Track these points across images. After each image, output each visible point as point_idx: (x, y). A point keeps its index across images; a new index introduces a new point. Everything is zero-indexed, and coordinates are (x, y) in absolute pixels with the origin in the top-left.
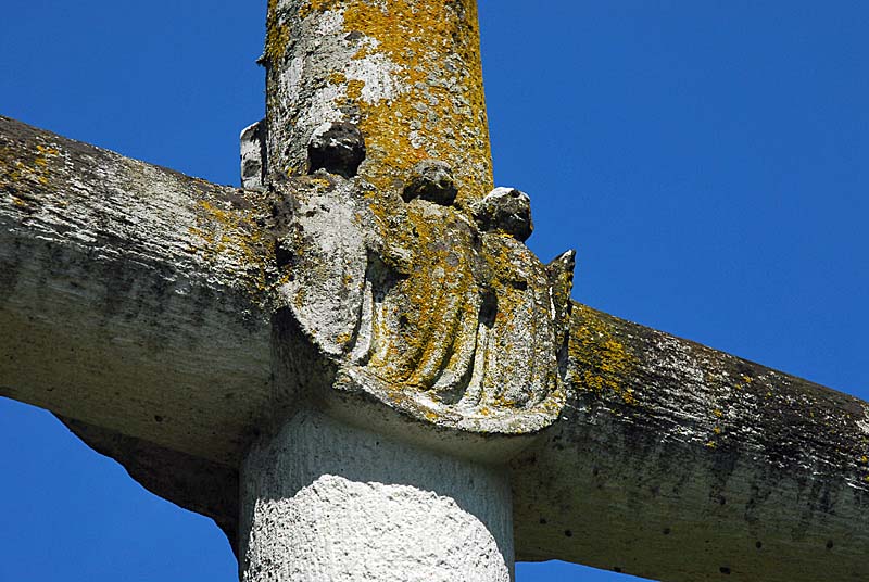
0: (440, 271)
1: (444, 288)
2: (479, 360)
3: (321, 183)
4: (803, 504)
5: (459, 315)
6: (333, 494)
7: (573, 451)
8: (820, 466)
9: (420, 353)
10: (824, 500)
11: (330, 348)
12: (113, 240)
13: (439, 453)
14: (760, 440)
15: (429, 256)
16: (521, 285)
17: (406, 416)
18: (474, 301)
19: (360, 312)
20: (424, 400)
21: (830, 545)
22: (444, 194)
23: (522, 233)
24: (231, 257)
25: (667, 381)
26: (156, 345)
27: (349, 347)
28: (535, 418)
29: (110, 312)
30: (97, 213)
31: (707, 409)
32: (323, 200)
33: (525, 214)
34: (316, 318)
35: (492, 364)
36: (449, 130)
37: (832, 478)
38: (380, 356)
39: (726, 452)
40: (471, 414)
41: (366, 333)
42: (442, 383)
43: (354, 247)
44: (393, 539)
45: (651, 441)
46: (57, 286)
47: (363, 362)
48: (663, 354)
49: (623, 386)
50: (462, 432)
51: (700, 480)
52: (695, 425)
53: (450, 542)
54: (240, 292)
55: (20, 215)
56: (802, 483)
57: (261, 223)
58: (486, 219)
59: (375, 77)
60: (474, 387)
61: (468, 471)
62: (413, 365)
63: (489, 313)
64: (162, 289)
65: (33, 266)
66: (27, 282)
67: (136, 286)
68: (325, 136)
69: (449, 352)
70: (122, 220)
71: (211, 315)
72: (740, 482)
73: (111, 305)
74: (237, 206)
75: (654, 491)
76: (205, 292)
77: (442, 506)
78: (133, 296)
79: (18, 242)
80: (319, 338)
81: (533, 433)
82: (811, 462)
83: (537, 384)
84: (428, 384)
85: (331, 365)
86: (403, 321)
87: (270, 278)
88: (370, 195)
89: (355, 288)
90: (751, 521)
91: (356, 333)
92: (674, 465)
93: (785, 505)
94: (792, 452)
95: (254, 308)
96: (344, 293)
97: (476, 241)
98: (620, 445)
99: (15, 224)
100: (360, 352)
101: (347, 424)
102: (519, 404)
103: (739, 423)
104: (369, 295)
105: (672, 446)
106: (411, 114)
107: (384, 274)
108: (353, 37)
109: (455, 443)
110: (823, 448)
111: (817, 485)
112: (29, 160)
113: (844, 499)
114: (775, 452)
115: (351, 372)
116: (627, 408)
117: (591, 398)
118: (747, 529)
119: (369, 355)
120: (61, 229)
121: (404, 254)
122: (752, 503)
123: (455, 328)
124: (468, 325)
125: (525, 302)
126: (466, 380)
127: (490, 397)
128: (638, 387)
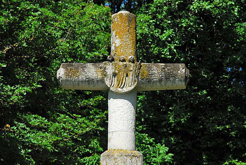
0: (121, 73)
1: (121, 75)
2: (126, 82)
3: (109, 64)
4: (172, 83)
5: (123, 78)
8: (173, 79)
9: (119, 84)
11: (109, 86)
12: (87, 78)
14: (164, 78)
15: (120, 71)
16: (131, 71)
17: (116, 92)
18: (125, 75)
19: (112, 81)
20: (120, 89)
21: (177, 86)
24: (100, 76)
25: (152, 74)
27: (111, 85)
28: (133, 87)
29: (89, 85)
30: (85, 76)
31: (157, 76)
32: (109, 67)
33: (132, 60)
34: (108, 83)
35: (128, 82)
37: (174, 80)
38: (115, 85)
39: (160, 80)
40: (126, 89)
42: (121, 87)
43: (111, 73)
44: (117, 105)
45: (151, 82)
46: (83, 84)
48: (152, 71)
49: (146, 77)
50: (123, 93)
51: (158, 84)
52: (156, 79)
53: (123, 104)
54: (101, 80)
55: (78, 79)
56: (171, 81)
58: (129, 61)
59: (118, 42)
61: (126, 95)
62: (118, 85)
63: (127, 75)
64: (93, 81)
65: (80, 83)
67: (91, 82)
69: (122, 83)
70: (88, 76)
71: (99, 83)
72: (163, 83)
73: (89, 84)
74: (101, 69)
76: (98, 81)
77: (122, 100)
79: (78, 81)
80: (108, 85)
81: (132, 90)
82: (171, 79)
83: (133, 83)
85: (109, 88)
86: (117, 80)
87: (104, 78)
88: (114, 64)
89: (111, 78)
91: (112, 83)
92: (155, 83)
93: (169, 84)
94: (169, 78)
95: (103, 81)
96: (110, 79)
97: (126, 66)
98: (147, 83)
100: (112, 86)
102: (131, 86)
103: (162, 77)
104: (113, 78)
105: (153, 82)
106: (121, 47)
107: (115, 75)
108: (116, 36)
111: (173, 81)
112: (78, 72)
113: (177, 82)
114: (166, 79)
115: (111, 88)
116: (147, 79)
117: (143, 79)
118: (166, 87)
119: (114, 85)
120: (82, 79)
121: (117, 72)
122: (165, 84)
123: (123, 79)
124: (124, 79)
125: (131, 73)
126: (124, 86)
127: (127, 86)
128: (148, 76)
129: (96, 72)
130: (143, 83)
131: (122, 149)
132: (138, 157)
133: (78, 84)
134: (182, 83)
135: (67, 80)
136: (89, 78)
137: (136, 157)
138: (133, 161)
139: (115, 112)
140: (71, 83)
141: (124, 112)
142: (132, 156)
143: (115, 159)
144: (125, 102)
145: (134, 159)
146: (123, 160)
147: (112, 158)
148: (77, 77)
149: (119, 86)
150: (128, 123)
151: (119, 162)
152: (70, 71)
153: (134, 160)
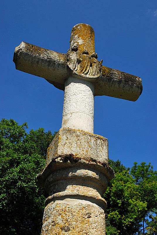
0: (85, 61)
1: (86, 63)
2: (90, 71)
3: (72, 52)
4: (129, 88)
5: (87, 66)
6: (73, 85)
7: (102, 81)
8: (131, 83)
9: (83, 70)
10: (132, 87)
12: (49, 58)
13: (85, 80)
14: (124, 80)
15: (84, 60)
16: (95, 63)
17: (80, 76)
18: (89, 64)
19: (76, 65)
21: (133, 92)
22: (87, 53)
23: (96, 58)
24: (62, 60)
25: (113, 74)
26: (54, 70)
27: (74, 69)
28: (96, 76)
30: (47, 56)
31: (118, 77)
32: (72, 54)
33: (96, 55)
34: (71, 66)
35: (91, 71)
36: (89, 47)
37: (133, 84)
38: (78, 70)
39: (120, 82)
40: (88, 76)
41: (76, 68)
42: (85, 73)
43: (76, 59)
44: (79, 89)
45: (111, 80)
46: (43, 63)
47: (76, 71)
48: (113, 71)
49: (108, 74)
50: (87, 78)
51: (117, 85)
52: (116, 78)
53: (85, 89)
54: (63, 64)
56: (129, 85)
57: (66, 57)
58: (92, 56)
59: (80, 42)
60: (89, 73)
61: (88, 82)
62: (82, 71)
63: (91, 66)
64: (54, 64)
65: (40, 61)
66: (40, 63)
67: (51, 63)
68: (73, 47)
69: (86, 70)
70: (50, 56)
71: (60, 66)
72: (122, 85)
73: (49, 65)
74: (63, 55)
75: (112, 86)
76: (59, 64)
77: (85, 85)
78: (51, 64)
79: (39, 59)
80: (71, 68)
81: (95, 78)
82: (130, 83)
83: (96, 73)
84: (83, 73)
85: (72, 71)
86: (81, 66)
87: (66, 62)
88: (78, 53)
90: (123, 89)
91: (75, 68)
92: (114, 83)
93: (127, 87)
94: (128, 81)
95: (65, 66)
96: (74, 63)
97: (90, 58)
98: (107, 81)
99: (38, 57)
100: (76, 69)
101: (74, 77)
102: (94, 75)
103: (121, 78)
104: (77, 64)
105: (113, 81)
106: (84, 45)
107: (79, 62)
108: (78, 38)
109: (86, 79)
110: (131, 81)
111: (131, 85)
112: (40, 50)
113: (134, 87)
114: (126, 81)
116: (108, 77)
117: (104, 75)
118: (123, 90)
119: (77, 70)
120: (43, 57)
121: (81, 59)
122: (123, 87)
123: (87, 67)
124: (88, 67)
125: (95, 65)
127: (91, 74)
129: (59, 56)
132: (103, 141)
133: (38, 62)
134: (138, 90)
135: (27, 54)
136: (51, 59)
137: (102, 140)
138: (98, 143)
139: (76, 95)
140: (31, 59)
141: (86, 97)
142: (97, 137)
143: (77, 136)
144: (87, 88)
145: (99, 141)
146: (86, 140)
147: (74, 135)
148: (38, 54)
150: (90, 108)
151: (83, 141)
152: (32, 47)
153: (99, 142)
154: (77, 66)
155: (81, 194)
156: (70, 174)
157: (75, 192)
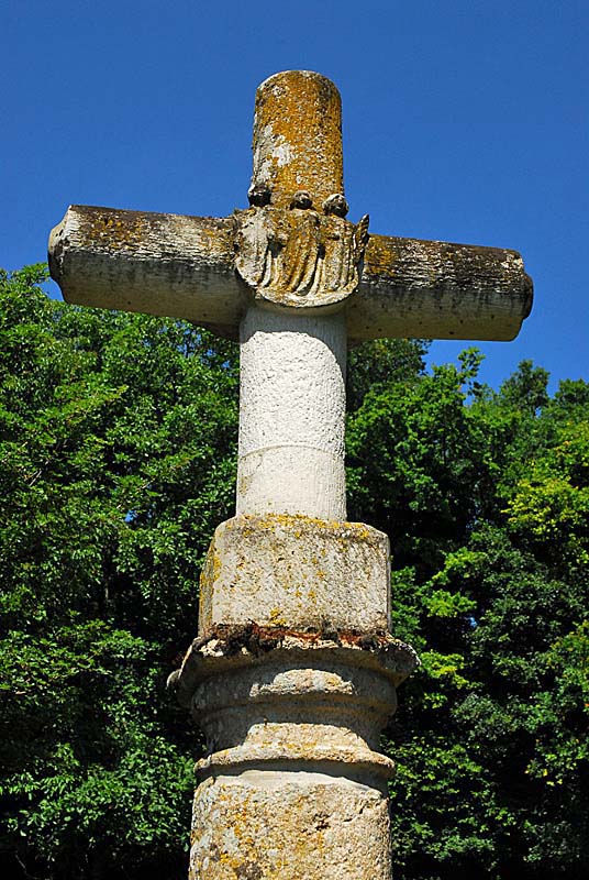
0: (299, 241)
1: (301, 248)
2: (317, 274)
3: (251, 212)
4: (477, 303)
5: (307, 258)
6: (260, 339)
7: (372, 299)
8: (483, 286)
9: (291, 277)
10: (486, 300)
11: (252, 283)
12: (168, 254)
13: (300, 316)
14: (454, 281)
15: (293, 235)
16: (337, 238)
17: (282, 305)
18: (314, 251)
19: (265, 265)
20: (293, 297)
21: (493, 317)
22: (307, 205)
23: (342, 213)
24: (216, 252)
25: (411, 264)
26: (193, 290)
27: (260, 281)
28: (342, 294)
29: (172, 282)
30: (161, 245)
31: (429, 272)
32: (252, 220)
33: (341, 205)
34: (248, 272)
35: (323, 275)
36: (315, 172)
37: (489, 290)
38: (274, 282)
39: (439, 288)
40: (313, 299)
41: (268, 273)
42: (299, 289)
43: (263, 240)
44: (282, 355)
45: (405, 290)
46: (150, 276)
47: (267, 286)
48: (409, 252)
49: (390, 270)
50: (307, 307)
51: (429, 301)
52: (423, 280)
53: (305, 352)
54: (221, 264)
55: (131, 253)
56: (475, 294)
57: (229, 233)
58: (328, 210)
59: (283, 154)
60: (314, 287)
61: (314, 321)
62: (288, 283)
63: (322, 253)
64: (190, 269)
65: (139, 271)
66: (139, 276)
67: (180, 270)
68: (253, 191)
69: (303, 275)
70: (171, 246)
71: (211, 276)
72: (447, 299)
73: (172, 280)
74: (219, 228)
75: (410, 309)
76: (207, 267)
77: (302, 337)
78: (179, 274)
79: (132, 263)
80: (248, 280)
81: (339, 301)
82: (478, 286)
83: (343, 280)
84: (294, 290)
85: (253, 290)
86: (284, 265)
87: (232, 257)
88: (271, 213)
89: (262, 256)
90: (455, 313)
91: (263, 274)
92: (416, 298)
93: (469, 303)
94: (469, 282)
95: (228, 270)
96: (258, 259)
97: (318, 223)
98: (391, 294)
99: (131, 256)
100: (265, 282)
101: (266, 311)
102: (335, 290)
103: (443, 275)
104: (269, 257)
105: (414, 291)
106: (297, 168)
107: (275, 246)
108: (276, 137)
109: (305, 312)
110: (484, 278)
111: (482, 294)
112: (133, 230)
113: (495, 298)
114: (460, 283)
115: (261, 291)
116: (392, 279)
117: (375, 278)
118: (454, 317)
119: (270, 282)
120: (147, 255)
121: (284, 236)
122: (454, 307)
123: (305, 264)
124: (311, 261)
125: (338, 245)
126: (310, 285)
127: (322, 289)
128: (396, 269)
129: (203, 236)
130: (375, 295)
131: (304, 514)
132: (370, 545)
133: (131, 275)
134: (513, 306)
135: (87, 256)
136: (174, 255)
137: (365, 545)
138: (352, 556)
139: (274, 378)
140: (104, 269)
141: (310, 380)
142: (347, 537)
143: (277, 545)
144: (313, 345)
145: (354, 550)
146: (309, 554)
147: (266, 542)
148: (127, 247)
149: (293, 284)
150: (325, 421)
151: (295, 561)
152: (103, 222)
153: (354, 555)
154: (269, 266)
155: (292, 754)
156: (255, 690)
157: (274, 750)
